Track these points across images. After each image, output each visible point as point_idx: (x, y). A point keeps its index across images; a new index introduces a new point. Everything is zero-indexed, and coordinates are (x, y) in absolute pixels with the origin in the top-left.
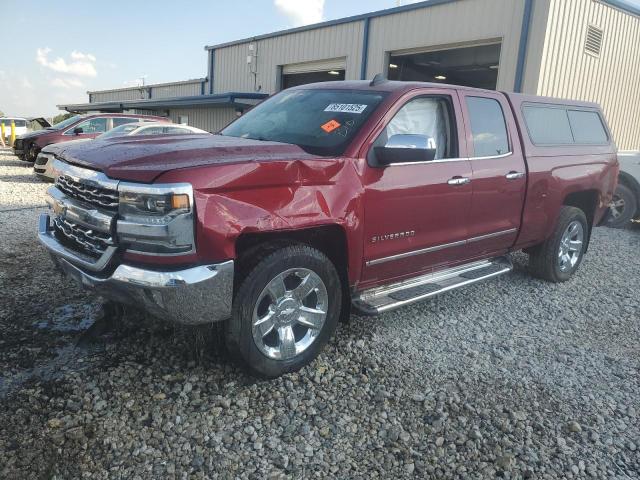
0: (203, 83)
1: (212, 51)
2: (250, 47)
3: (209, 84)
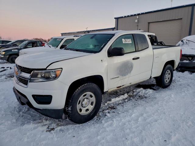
0: (113, 29)
1: (117, 19)
2: (138, 17)
3: (116, 29)
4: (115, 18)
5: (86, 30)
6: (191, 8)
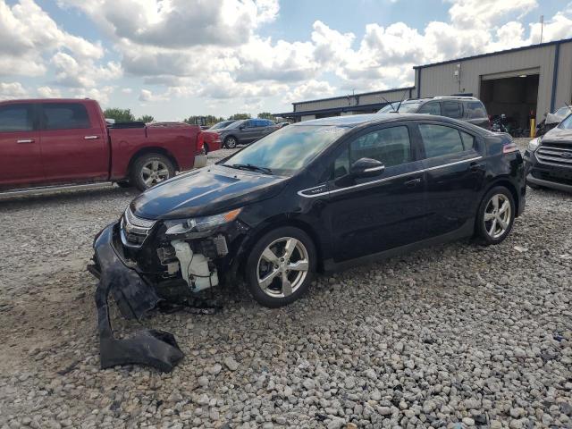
0: (410, 89)
1: (418, 70)
2: (459, 66)
3: (416, 90)
4: (414, 68)
5: (351, 94)
6: (554, 48)
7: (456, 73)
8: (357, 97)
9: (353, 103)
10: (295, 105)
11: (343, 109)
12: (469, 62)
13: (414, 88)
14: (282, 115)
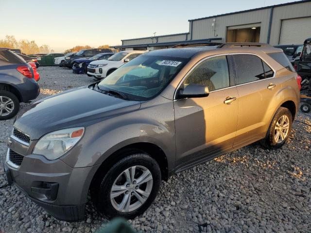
0: (187, 34)
2: (214, 20)
3: (190, 35)
4: (189, 21)
5: (153, 36)
6: (270, 10)
7: (213, 24)
8: (157, 38)
9: (155, 41)
10: (123, 41)
11: (148, 45)
12: (220, 18)
13: (189, 33)
14: (114, 47)
